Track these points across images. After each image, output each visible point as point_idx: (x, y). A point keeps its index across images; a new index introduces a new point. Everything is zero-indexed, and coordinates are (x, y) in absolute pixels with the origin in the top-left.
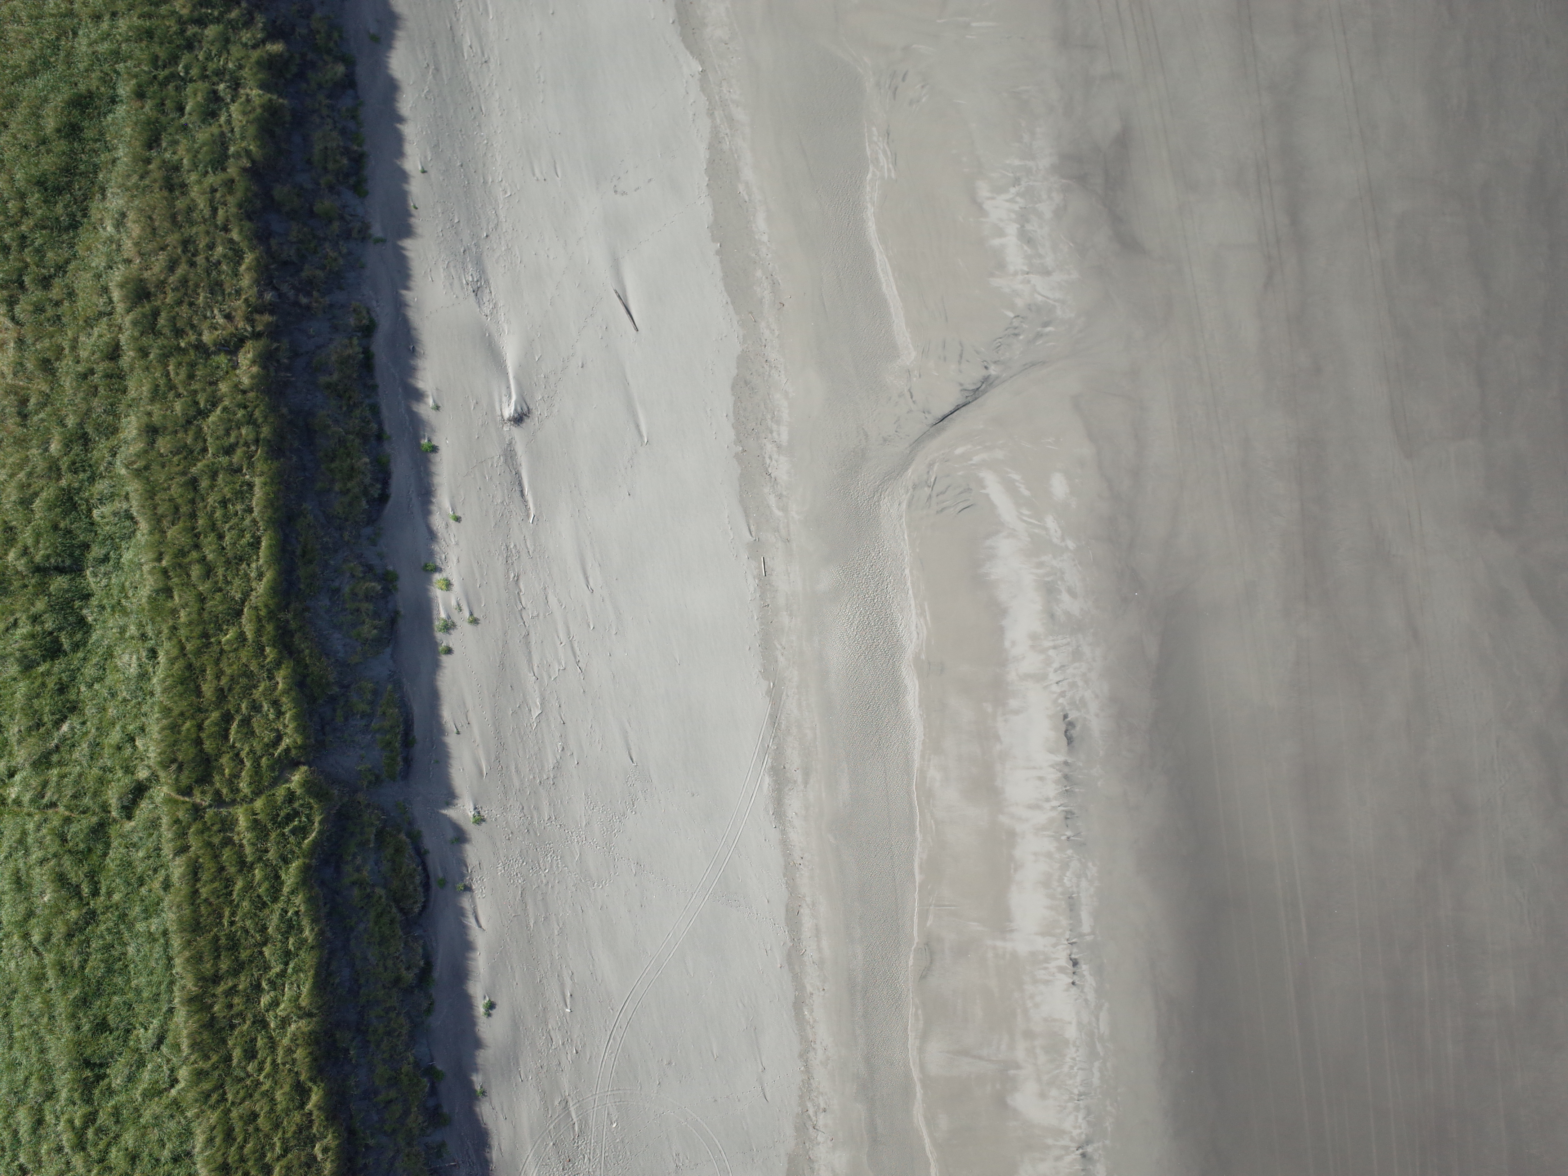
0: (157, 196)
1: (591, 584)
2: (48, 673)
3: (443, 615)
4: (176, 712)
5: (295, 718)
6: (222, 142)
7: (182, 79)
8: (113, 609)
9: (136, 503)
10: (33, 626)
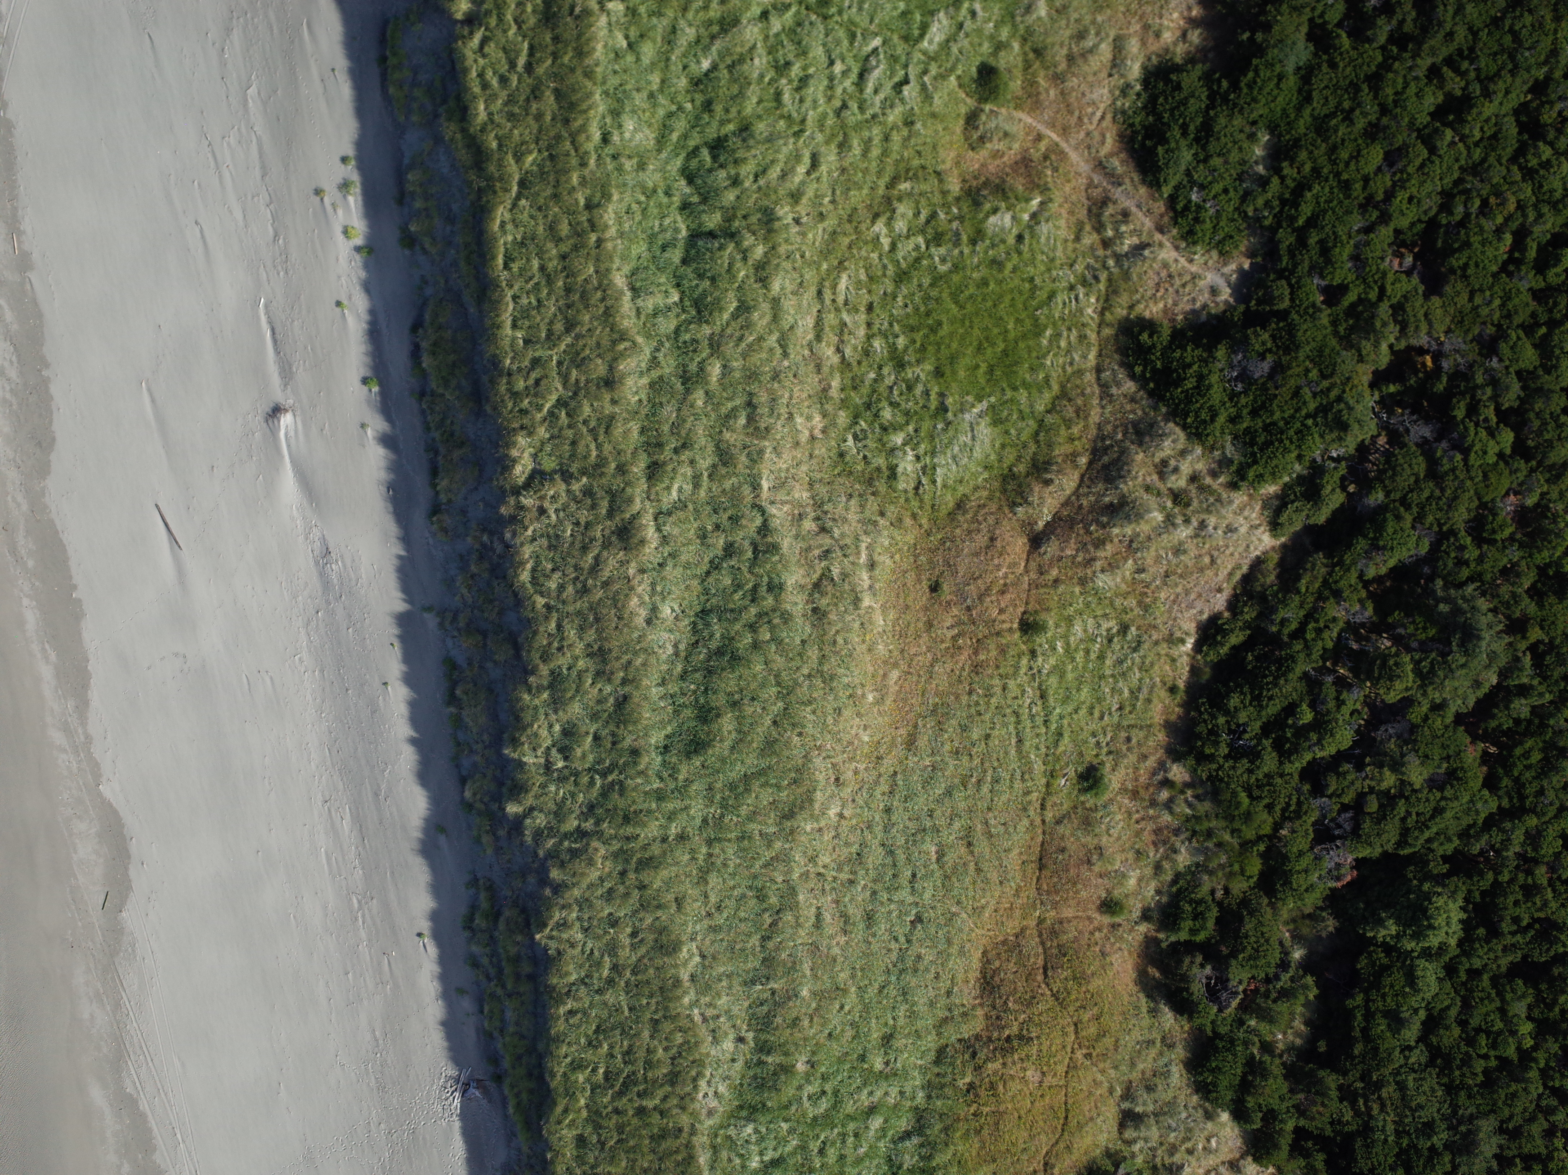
0: (614, 644)
1: (197, 230)
2: (722, 123)
3: (351, 199)
4: (579, 72)
5: (466, 71)
6: (557, 703)
7: (597, 772)
8: (655, 191)
9: (626, 304)
10: (738, 175)
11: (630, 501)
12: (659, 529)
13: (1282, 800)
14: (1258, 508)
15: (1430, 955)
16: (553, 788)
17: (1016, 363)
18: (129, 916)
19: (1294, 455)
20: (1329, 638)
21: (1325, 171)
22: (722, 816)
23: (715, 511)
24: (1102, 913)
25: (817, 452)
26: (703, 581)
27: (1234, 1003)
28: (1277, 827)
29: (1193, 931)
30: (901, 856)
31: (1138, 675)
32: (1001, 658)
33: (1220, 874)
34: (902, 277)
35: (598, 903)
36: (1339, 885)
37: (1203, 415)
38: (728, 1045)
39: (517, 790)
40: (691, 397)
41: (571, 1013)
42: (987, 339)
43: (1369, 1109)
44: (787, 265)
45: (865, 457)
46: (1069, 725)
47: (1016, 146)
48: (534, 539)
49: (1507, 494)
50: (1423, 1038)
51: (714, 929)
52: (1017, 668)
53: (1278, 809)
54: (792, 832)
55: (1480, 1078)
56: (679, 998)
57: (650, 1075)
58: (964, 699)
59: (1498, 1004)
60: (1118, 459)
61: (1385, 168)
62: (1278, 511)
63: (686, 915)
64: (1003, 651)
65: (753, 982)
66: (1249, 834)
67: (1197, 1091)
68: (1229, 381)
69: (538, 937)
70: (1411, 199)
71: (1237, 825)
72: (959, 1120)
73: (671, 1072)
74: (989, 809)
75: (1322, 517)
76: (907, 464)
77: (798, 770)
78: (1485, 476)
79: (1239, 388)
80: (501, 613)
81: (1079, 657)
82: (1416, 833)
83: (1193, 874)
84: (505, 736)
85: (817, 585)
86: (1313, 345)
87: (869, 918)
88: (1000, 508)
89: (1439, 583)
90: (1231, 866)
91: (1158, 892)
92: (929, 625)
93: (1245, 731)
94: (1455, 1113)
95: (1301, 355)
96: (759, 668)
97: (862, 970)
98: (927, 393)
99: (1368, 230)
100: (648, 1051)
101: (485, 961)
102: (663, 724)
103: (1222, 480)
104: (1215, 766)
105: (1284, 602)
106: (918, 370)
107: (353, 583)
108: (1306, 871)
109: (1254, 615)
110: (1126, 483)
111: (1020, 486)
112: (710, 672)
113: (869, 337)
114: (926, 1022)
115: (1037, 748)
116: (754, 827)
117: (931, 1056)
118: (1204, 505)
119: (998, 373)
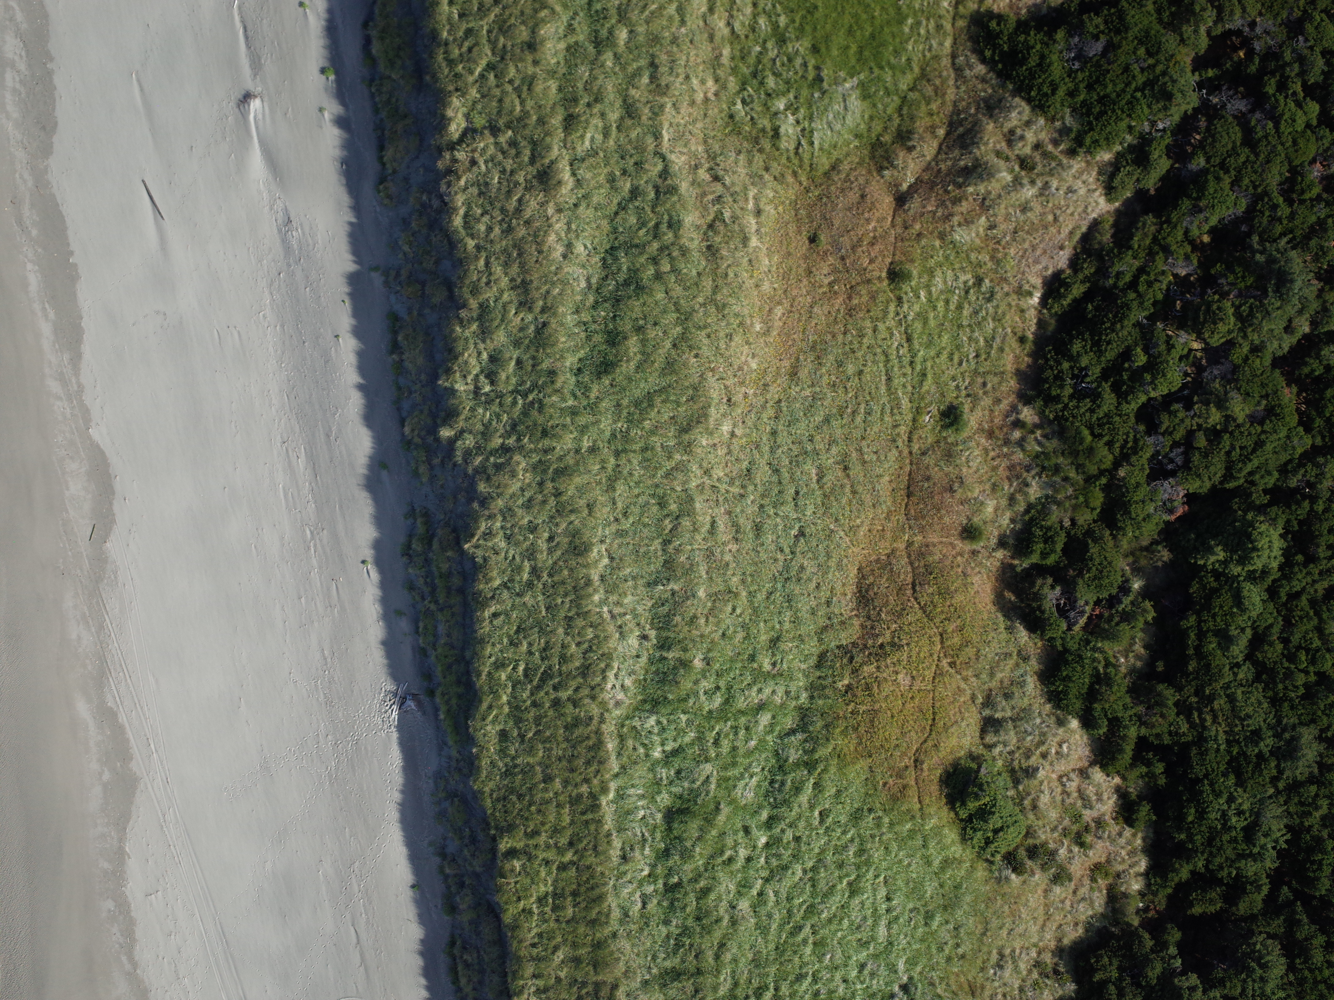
0: (535, 276)
6: (485, 333)
7: (518, 392)
11: (549, 148)
12: (574, 174)
13: (1121, 438)
14: (1094, 173)
15: (1255, 579)
16: (481, 411)
17: (882, 46)
18: (112, 546)
19: (1124, 124)
20: (1159, 290)
22: (628, 430)
23: (623, 158)
24: (963, 539)
25: (710, 112)
26: (612, 220)
27: (1082, 621)
28: (1117, 464)
29: (1044, 555)
30: (786, 475)
31: (991, 325)
32: (871, 303)
33: (1067, 505)
35: (520, 512)
36: (1173, 518)
37: (1045, 89)
38: (633, 641)
39: (450, 416)
40: (602, 58)
41: (495, 615)
42: (857, 23)
43: (1203, 720)
45: (752, 119)
46: (932, 367)
48: (466, 188)
49: (1313, 161)
50: (1249, 657)
51: (621, 534)
52: (885, 312)
53: (1117, 445)
54: (689, 444)
55: (1302, 691)
56: (590, 595)
57: (564, 668)
58: (840, 338)
59: (1316, 622)
60: (972, 129)
62: (1112, 176)
63: (596, 519)
64: (873, 298)
65: (656, 583)
66: (1093, 469)
67: (1049, 700)
68: (1067, 61)
69: (466, 546)
71: (1081, 460)
72: (838, 718)
73: (583, 665)
74: (863, 438)
75: (1151, 182)
76: (788, 127)
77: (695, 389)
78: (1295, 142)
79: (1077, 66)
80: (437, 262)
81: (940, 305)
82: (1240, 465)
83: (1044, 505)
84: (440, 370)
85: (711, 226)
86: (1140, 27)
87: (758, 529)
88: (869, 172)
89: (1255, 238)
90: (1077, 498)
91: (1012, 521)
92: (809, 272)
93: (1086, 375)
94: (1279, 722)
95: (1130, 34)
96: (660, 296)
97: (752, 576)
98: (805, 65)
100: (563, 646)
101: (420, 582)
102: (577, 348)
103: (1062, 147)
104: (1060, 406)
105: (1119, 256)
106: (797, 45)
107: (311, 247)
108: (1143, 502)
109: (1092, 270)
110: (979, 148)
111: (886, 152)
112: (618, 301)
113: (755, 16)
114: (809, 627)
115: (904, 386)
116: (656, 440)
117: (813, 661)
118: (1047, 169)
119: (866, 53)
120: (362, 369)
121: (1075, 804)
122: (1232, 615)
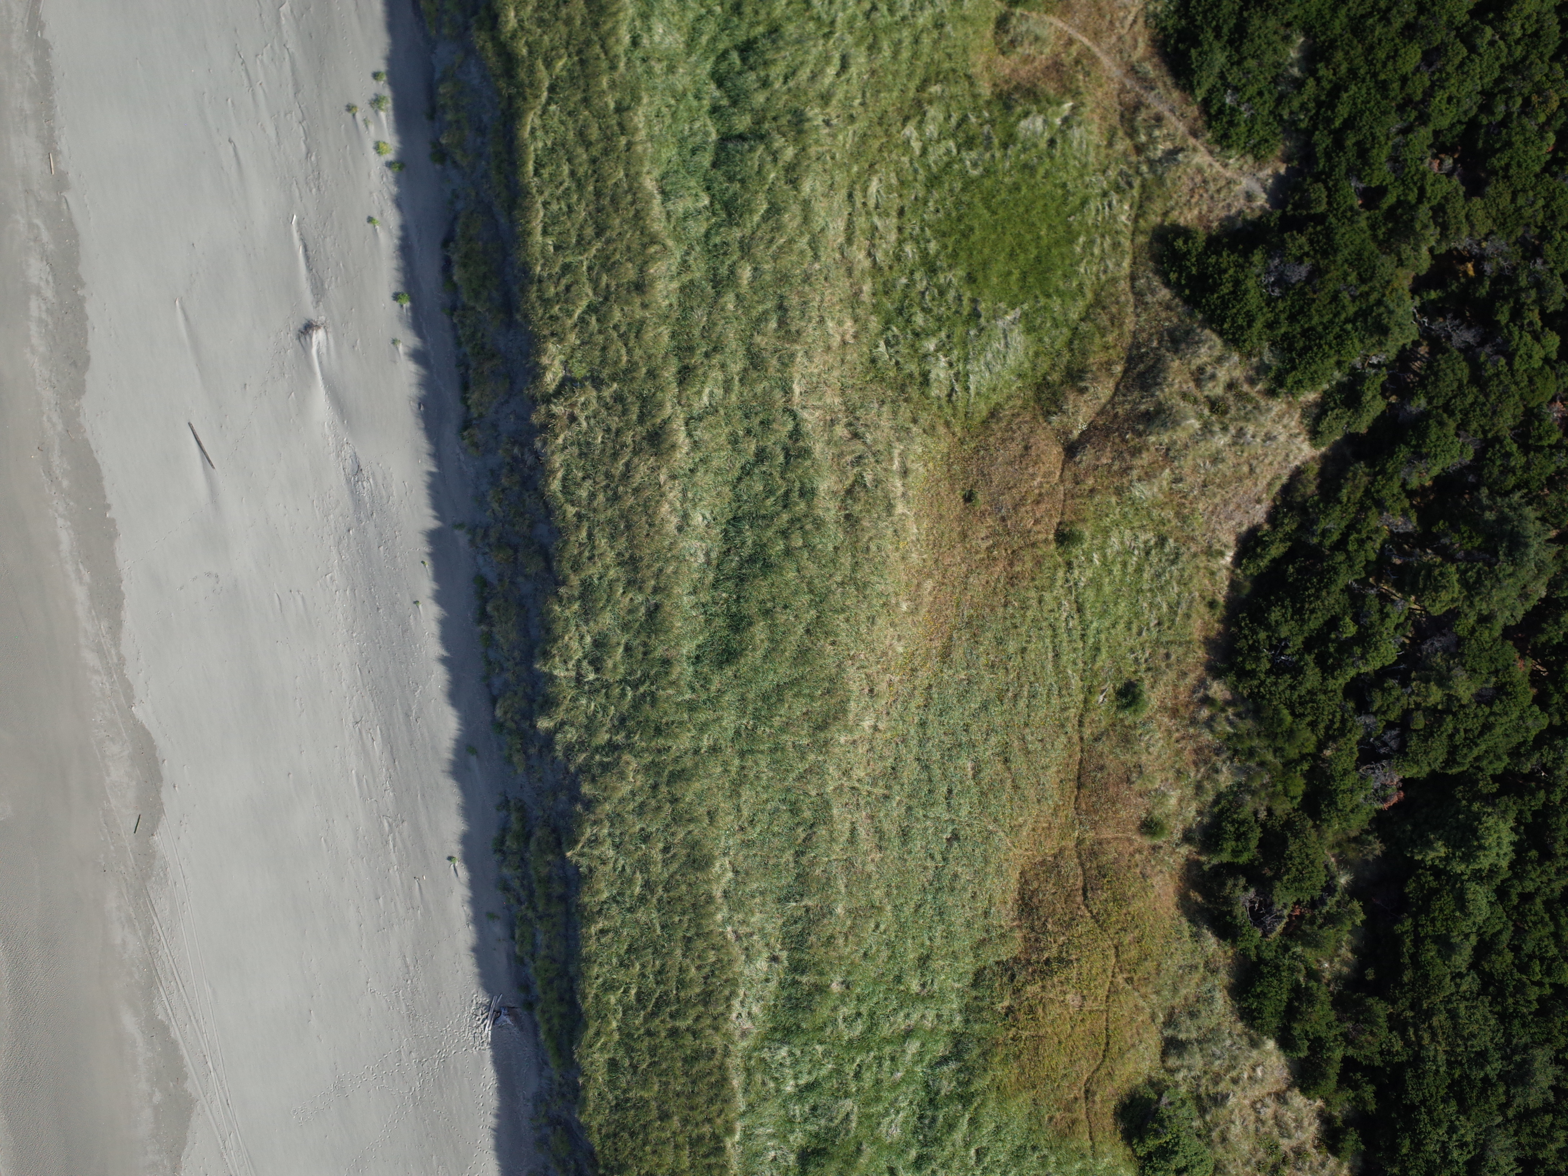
0: (645, 552)
1: (230, 148)
2: (752, 25)
3: (382, 114)
6: (588, 614)
7: (627, 682)
8: (684, 94)
9: (656, 207)
10: (768, 76)
11: (661, 405)
12: (690, 435)
13: (1326, 717)
14: (1297, 416)
15: (1481, 878)
16: (584, 701)
17: (1049, 270)
18: (161, 840)
19: (1332, 361)
20: (1372, 550)
21: (1362, 71)
22: (755, 727)
23: (747, 416)
24: (1143, 834)
25: (848, 357)
26: (735, 487)
27: (1279, 928)
28: (1321, 745)
29: (1236, 853)
30: (937, 772)
31: (1176, 589)
32: (1037, 571)
33: (1263, 794)
34: (933, 182)
35: (630, 818)
36: (1385, 806)
37: (1240, 321)
38: (762, 964)
39: (548, 704)
40: (722, 301)
41: (603, 932)
42: (1020, 245)
43: (1419, 1038)
44: (817, 167)
45: (897, 363)
46: (1107, 640)
47: (1047, 50)
48: (565, 448)
49: (1553, 400)
50: (1474, 965)
51: (747, 844)
52: (1053, 580)
53: (1322, 726)
54: (826, 743)
55: (1535, 1006)
56: (713, 915)
57: (682, 994)
58: (1000, 611)
59: (1552, 928)
60: (1153, 366)
61: (1423, 69)
62: (1318, 420)
63: (718, 828)
64: (1038, 563)
65: (787, 899)
66: (1293, 752)
67: (1241, 1018)
68: (1266, 286)
69: (569, 854)
70: (1450, 100)
71: (1280, 743)
72: (997, 1044)
73: (704, 992)
74: (1026, 725)
75: (1362, 426)
76: (940, 371)
77: (831, 680)
78: (1531, 381)
79: (1277, 292)
80: (531, 526)
81: (1117, 569)
82: (1465, 751)
83: (1235, 794)
84: (536, 651)
85: (849, 492)
86: (1352, 248)
87: (905, 834)
88: (1034, 417)
89: (1484, 491)
90: (1274, 786)
91: (1200, 813)
92: (964, 536)
93: (1286, 646)
94: (1509, 1042)
95: (1339, 258)
96: (791, 575)
97: (898, 888)
98: (959, 298)
99: (1405, 131)
100: (680, 969)
101: (516, 884)
102: (694, 634)
103: (1260, 387)
104: (1256, 682)
105: (1325, 513)
106: (950, 276)
107: (385, 500)
108: (1352, 791)
109: (1294, 526)
110: (1162, 390)
111: (1054, 394)
112: (742, 580)
113: (900, 242)
114: (963, 943)
115: (1074, 663)
116: (787, 739)
117: (969, 979)
118: (1242, 413)
119: (1031, 280)
120: (446, 639)
121: (1271, 1133)
122: (1454, 919)
